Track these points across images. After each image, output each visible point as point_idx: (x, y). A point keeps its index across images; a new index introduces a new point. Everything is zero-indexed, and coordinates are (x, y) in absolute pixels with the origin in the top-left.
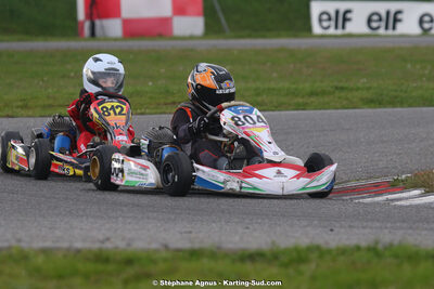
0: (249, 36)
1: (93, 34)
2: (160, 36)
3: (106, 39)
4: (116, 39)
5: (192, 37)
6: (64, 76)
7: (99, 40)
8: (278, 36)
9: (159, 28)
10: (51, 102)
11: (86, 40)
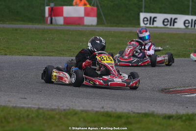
0: (116, 26)
1: (51, 22)
2: (79, 24)
3: (57, 25)
4: (61, 25)
5: (92, 26)
6: (44, 40)
7: (54, 25)
8: (127, 27)
9: (78, 21)
10: (45, 50)
11: (49, 25)
